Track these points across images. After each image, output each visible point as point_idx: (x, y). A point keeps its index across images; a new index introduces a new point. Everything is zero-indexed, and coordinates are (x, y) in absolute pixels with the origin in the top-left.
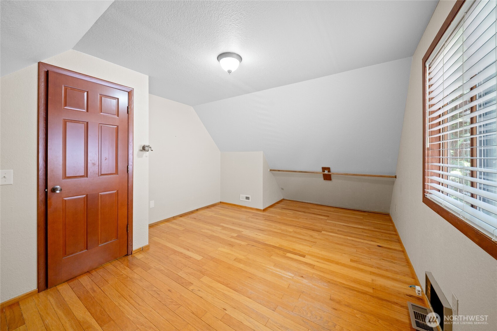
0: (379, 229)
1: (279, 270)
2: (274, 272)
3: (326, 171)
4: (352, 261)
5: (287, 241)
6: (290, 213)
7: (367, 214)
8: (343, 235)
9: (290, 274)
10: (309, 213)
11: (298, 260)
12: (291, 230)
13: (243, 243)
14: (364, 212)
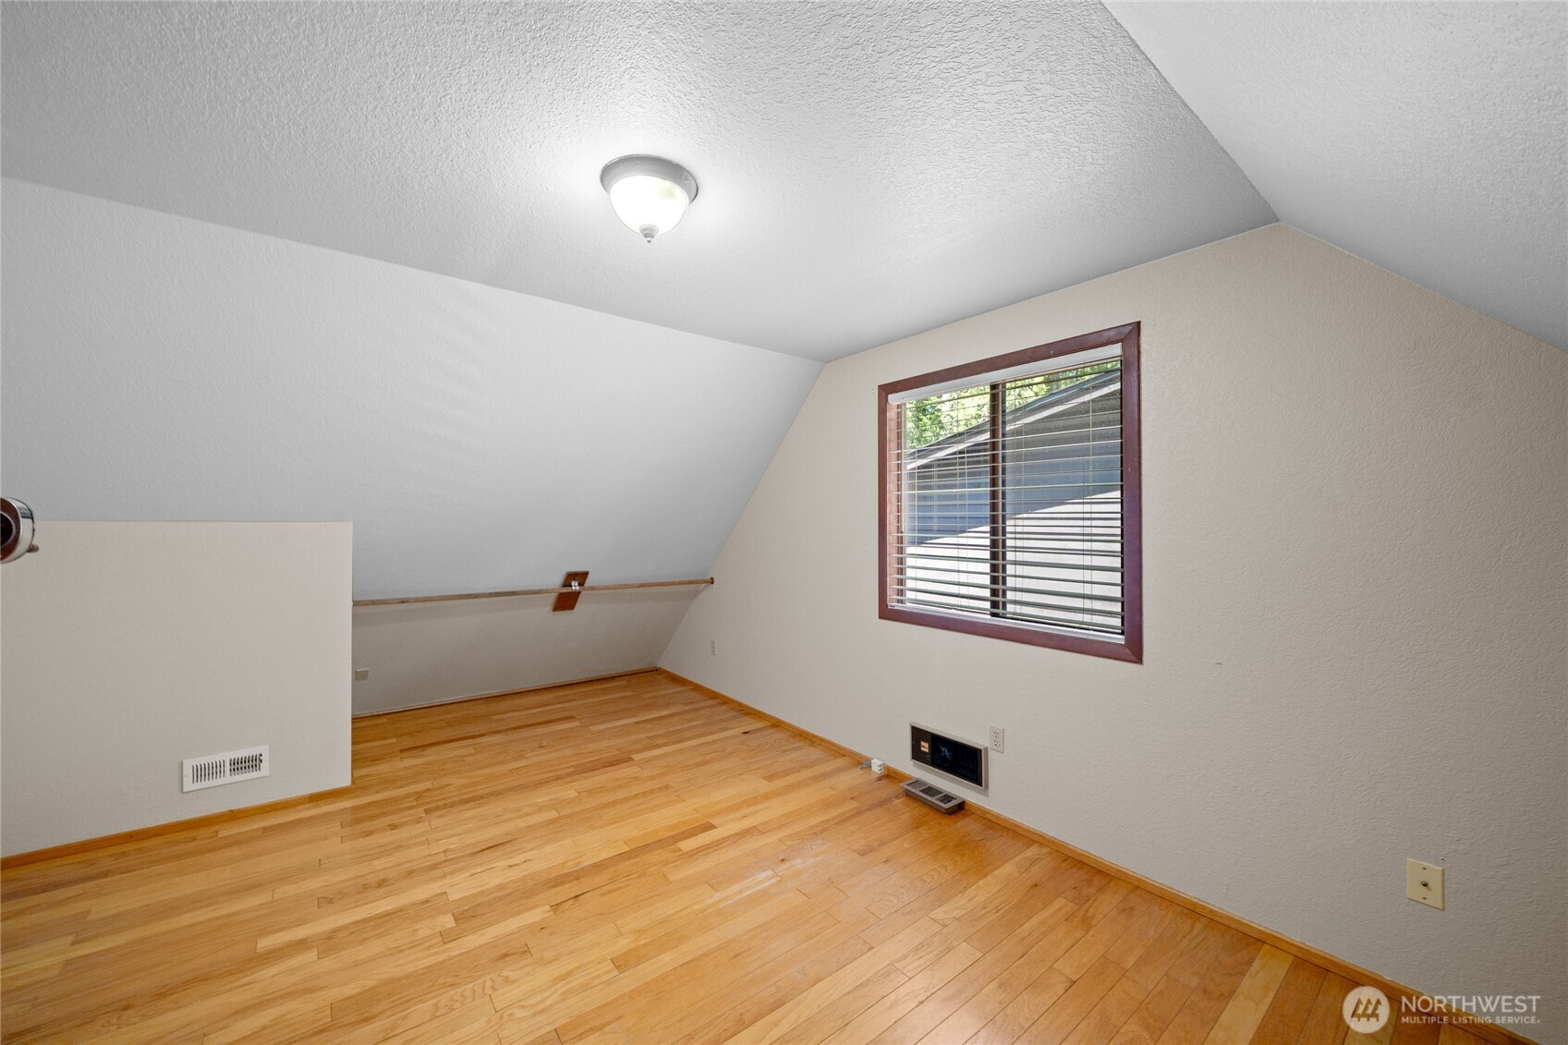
0: (691, 703)
1: (736, 886)
2: (739, 897)
3: (573, 583)
4: (769, 778)
5: (617, 825)
6: (463, 751)
7: (624, 682)
8: (674, 744)
9: (762, 876)
10: (515, 728)
11: (718, 841)
12: (573, 794)
13: (536, 915)
14: (613, 678)
